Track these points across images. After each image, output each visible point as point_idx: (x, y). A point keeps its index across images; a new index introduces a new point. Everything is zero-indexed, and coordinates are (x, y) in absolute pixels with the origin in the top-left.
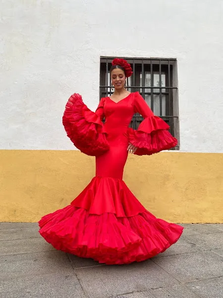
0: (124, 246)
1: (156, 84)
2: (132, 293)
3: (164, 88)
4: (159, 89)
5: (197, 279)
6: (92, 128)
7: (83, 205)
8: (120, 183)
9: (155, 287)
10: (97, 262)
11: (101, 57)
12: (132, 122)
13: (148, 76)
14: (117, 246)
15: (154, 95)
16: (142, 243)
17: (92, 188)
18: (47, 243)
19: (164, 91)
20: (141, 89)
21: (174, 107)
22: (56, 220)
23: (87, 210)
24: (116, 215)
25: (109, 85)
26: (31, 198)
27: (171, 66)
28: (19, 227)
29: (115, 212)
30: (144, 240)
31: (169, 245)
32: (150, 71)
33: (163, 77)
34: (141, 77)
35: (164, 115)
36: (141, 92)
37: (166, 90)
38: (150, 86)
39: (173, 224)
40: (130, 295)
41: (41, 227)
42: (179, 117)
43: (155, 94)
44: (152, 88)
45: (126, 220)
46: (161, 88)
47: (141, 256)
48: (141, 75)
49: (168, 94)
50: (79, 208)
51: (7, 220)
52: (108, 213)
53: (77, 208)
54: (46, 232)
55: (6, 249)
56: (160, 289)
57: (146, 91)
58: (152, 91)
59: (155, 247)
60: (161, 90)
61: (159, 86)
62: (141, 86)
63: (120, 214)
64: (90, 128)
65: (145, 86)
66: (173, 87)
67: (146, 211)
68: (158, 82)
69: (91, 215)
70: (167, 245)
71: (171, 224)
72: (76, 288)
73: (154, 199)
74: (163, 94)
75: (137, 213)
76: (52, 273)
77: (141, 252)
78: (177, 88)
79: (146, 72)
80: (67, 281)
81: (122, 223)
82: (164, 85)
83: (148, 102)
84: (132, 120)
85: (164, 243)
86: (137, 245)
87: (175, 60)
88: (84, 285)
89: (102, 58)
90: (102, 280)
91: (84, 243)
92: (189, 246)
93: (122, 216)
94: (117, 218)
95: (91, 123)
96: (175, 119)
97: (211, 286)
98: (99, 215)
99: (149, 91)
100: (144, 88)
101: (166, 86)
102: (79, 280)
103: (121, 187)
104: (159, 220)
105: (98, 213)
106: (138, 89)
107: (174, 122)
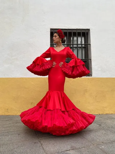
0: (66, 125)
1: (79, 43)
5: (102, 143)
9: (81, 147)
13: (75, 38)
14: (63, 125)
16: (75, 124)
22: (29, 114)
23: (46, 108)
26: (16, 102)
27: (87, 33)
28: (10, 118)
29: (60, 109)
30: (76, 122)
32: (76, 35)
33: (83, 38)
34: (72, 39)
35: (84, 58)
40: (68, 151)
41: (22, 118)
43: (79, 47)
45: (66, 112)
49: (86, 47)
51: (4, 114)
52: (57, 109)
54: (25, 120)
55: (4, 129)
56: (84, 148)
59: (82, 126)
60: (82, 46)
62: (72, 43)
66: (88, 44)
67: (76, 108)
69: (48, 110)
72: (40, 148)
73: (79, 102)
75: (72, 109)
76: (27, 141)
77: (74, 128)
78: (90, 44)
80: (35, 145)
81: (64, 114)
85: (86, 124)
86: (72, 125)
87: (89, 30)
88: (44, 147)
89: (51, 29)
90: (53, 144)
92: (98, 125)
93: (64, 110)
94: (62, 111)
96: (89, 60)
98: (52, 110)
99: (76, 46)
101: (84, 43)
102: (41, 144)
104: (83, 112)
106: (70, 45)
107: (89, 62)
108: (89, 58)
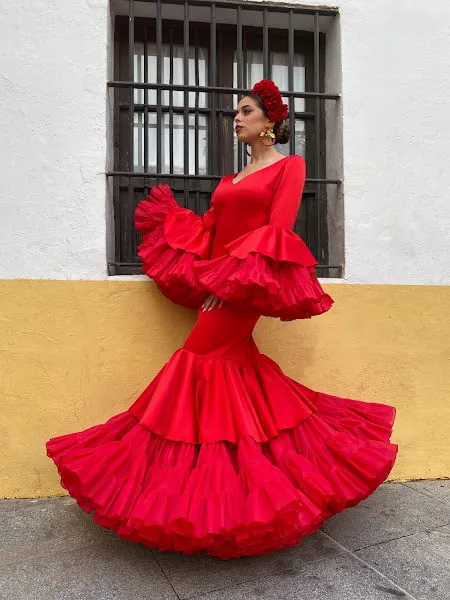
3: (301, 96)
19: (300, 105)
21: (328, 156)
27: (323, 37)
32: (260, 48)
37: (306, 104)
42: (344, 183)
46: (291, 97)
49: (312, 117)
60: (291, 104)
62: (235, 86)
66: (328, 92)
74: (297, 117)
78: (337, 98)
79: (249, 53)
96: (331, 188)
101: (306, 89)
106: (228, 96)
107: (329, 198)
108: (329, 178)
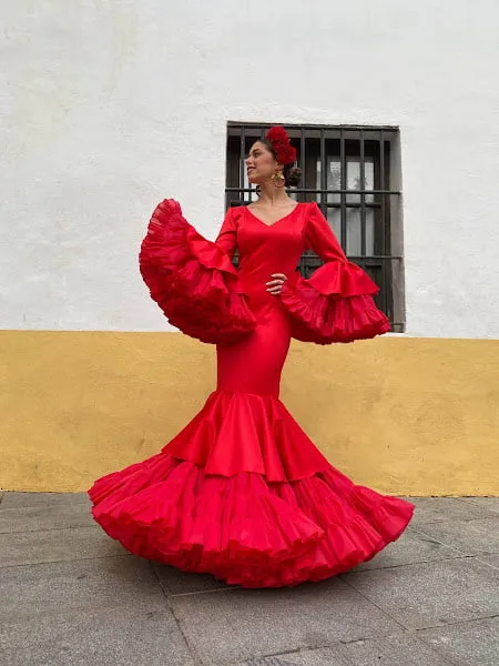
0: (284, 546)
1: (352, 185)
2: (298, 650)
3: (370, 193)
4: (358, 196)
5: (443, 621)
6: (217, 282)
7: (191, 453)
8: (274, 407)
9: (349, 639)
10: (222, 582)
11: (229, 122)
12: (298, 268)
13: (335, 166)
14: (269, 546)
15: (348, 209)
16: (324, 541)
17: (211, 417)
18: (108, 538)
19: (370, 199)
20: (319, 196)
21: (392, 237)
22: (130, 487)
23: (201, 465)
24: (265, 477)
25: (246, 187)
26: (72, 437)
27: (388, 145)
28: (45, 504)
29: (263, 472)
30: (329, 532)
31: (383, 543)
32: (338, 154)
33: (369, 167)
34: (319, 169)
35: (369, 252)
36: (319, 201)
37: (375, 198)
38: (339, 189)
39: (392, 498)
40: (292, 656)
41: (96, 504)
42: (405, 260)
43: (351, 206)
44: (344, 192)
45: (287, 489)
46: (363, 193)
47: (323, 568)
48: (319, 164)
49: (379, 207)
50: (181, 461)
51: (18, 487)
52: (249, 473)
53: (177, 461)
54: (108, 516)
55: (17, 552)
56: (361, 643)
57: (331, 199)
58: (343, 199)
59: (355, 549)
60: (363, 199)
61: (359, 190)
63: (276, 474)
64: (213, 283)
65: (329, 189)
66: (392, 190)
67: (331, 468)
68: (356, 179)
69: (208, 476)
70: (379, 543)
71: (387, 497)
72: (171, 638)
73: (348, 442)
74: (367, 206)
75: (313, 474)
76: (118, 605)
77: (321, 559)
78: (399, 194)
79: (329, 157)
80: (151, 623)
81: (280, 496)
82: (369, 187)
83: (334, 225)
84: (299, 264)
85: (372, 539)
86: (312, 545)
87: (394, 131)
88: (190, 633)
89: (232, 126)
90: (229, 622)
91: (196, 539)
92: (425, 546)
93: (280, 480)
94: (270, 484)
95: (211, 270)
96: (395, 262)
97: (474, 638)
98: (228, 478)
99: (336, 199)
100: (324, 193)
102: (178, 621)
103: (276, 416)
104: (359, 488)
105: (225, 471)
106: (313, 194)
107: (394, 269)
108: (393, 254)
